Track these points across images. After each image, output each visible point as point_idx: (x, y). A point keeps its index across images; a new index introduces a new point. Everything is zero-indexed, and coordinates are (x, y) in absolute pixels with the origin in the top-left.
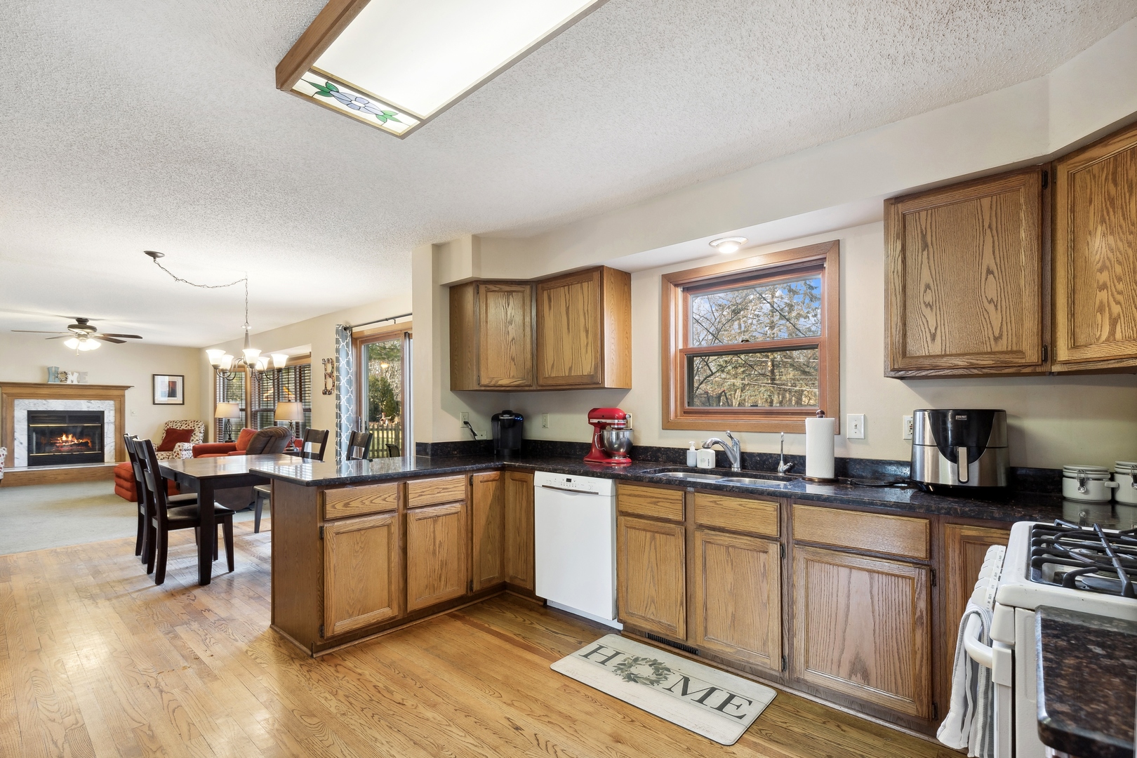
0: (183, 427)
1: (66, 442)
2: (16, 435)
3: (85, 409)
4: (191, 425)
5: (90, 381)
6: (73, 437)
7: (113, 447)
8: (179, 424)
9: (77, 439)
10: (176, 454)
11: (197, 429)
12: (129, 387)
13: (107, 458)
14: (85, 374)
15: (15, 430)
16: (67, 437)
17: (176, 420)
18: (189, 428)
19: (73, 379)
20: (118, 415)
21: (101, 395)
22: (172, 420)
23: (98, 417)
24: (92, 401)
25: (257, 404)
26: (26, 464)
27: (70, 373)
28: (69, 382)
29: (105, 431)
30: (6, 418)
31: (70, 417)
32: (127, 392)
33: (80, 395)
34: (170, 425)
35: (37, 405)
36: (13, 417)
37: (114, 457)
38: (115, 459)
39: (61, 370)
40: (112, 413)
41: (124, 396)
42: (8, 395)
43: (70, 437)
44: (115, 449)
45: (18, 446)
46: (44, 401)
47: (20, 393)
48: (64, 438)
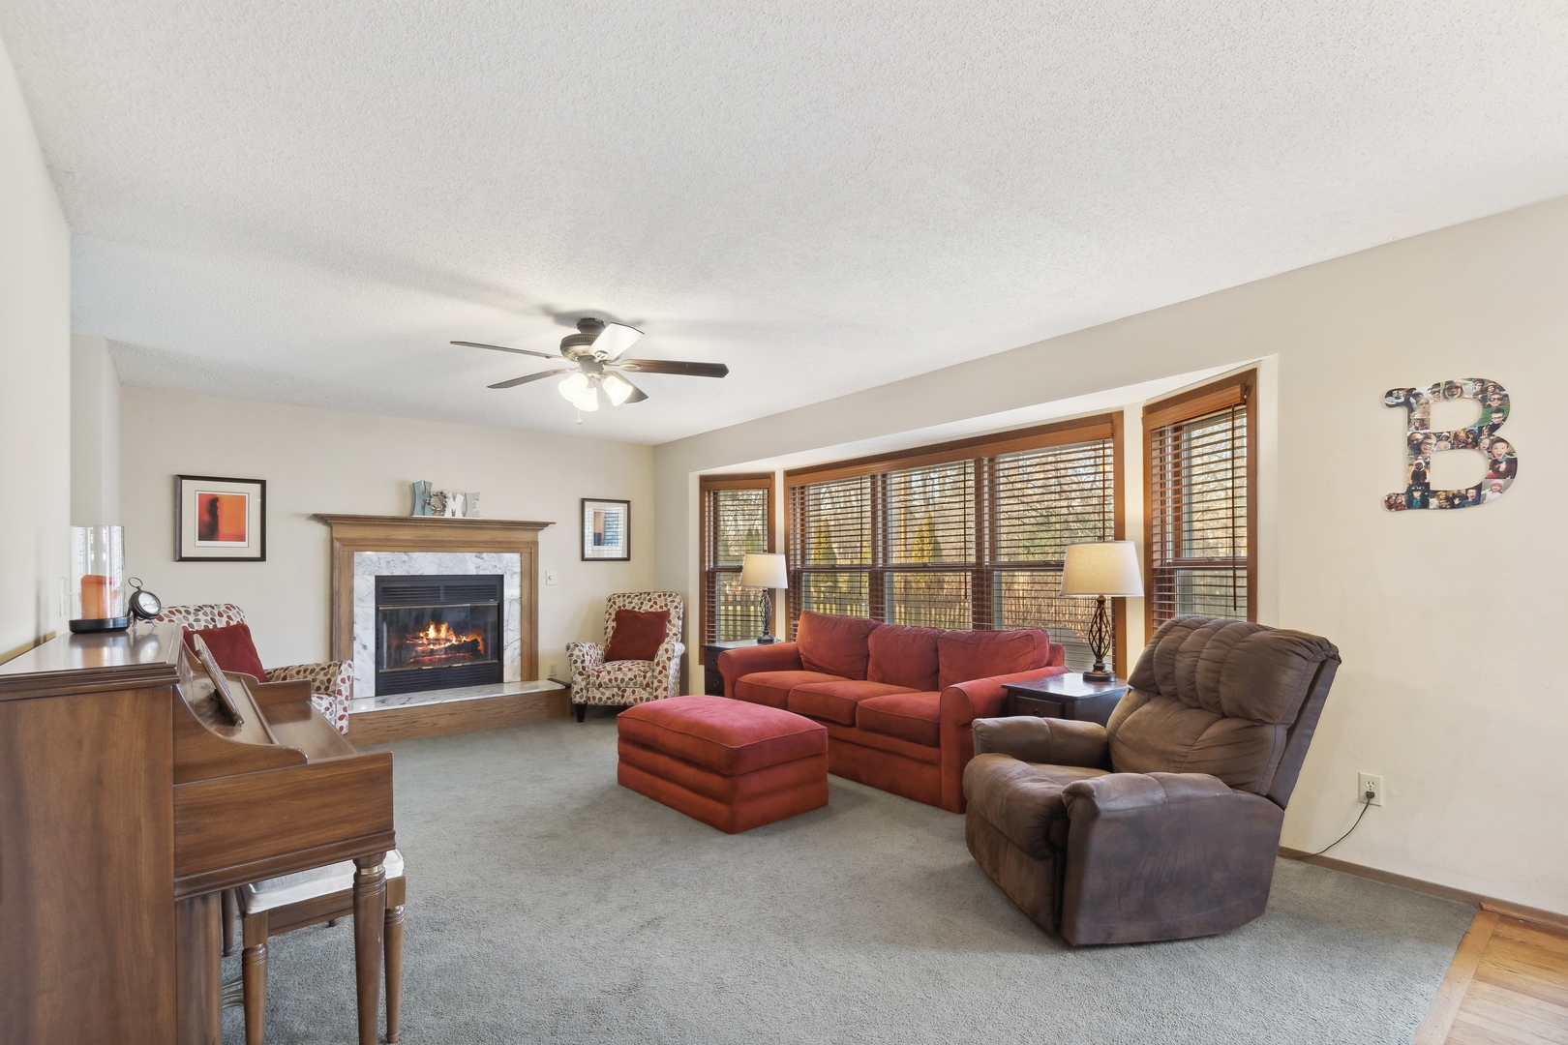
0: (646, 607)
1: (437, 641)
2: (358, 629)
3: (472, 571)
4: (661, 602)
5: (484, 512)
6: (448, 630)
7: (518, 651)
8: (636, 600)
9: (457, 636)
10: (660, 668)
11: (672, 611)
12: (545, 525)
13: (507, 676)
14: (476, 497)
15: (355, 619)
16: (438, 630)
17: (627, 591)
18: (656, 609)
19: (455, 509)
20: (527, 583)
21: (500, 542)
22: (620, 592)
23: (493, 586)
24: (484, 555)
25: (799, 557)
26: (372, 692)
27: (450, 495)
28: (448, 515)
29: (505, 618)
30: (339, 594)
31: (446, 588)
32: (543, 536)
33: (465, 542)
34: (619, 603)
35: (392, 564)
36: (352, 591)
37: (519, 671)
38: (522, 675)
39: (435, 489)
40: (517, 580)
41: (536, 543)
42: (344, 542)
43: (444, 628)
44: (522, 655)
45: (359, 653)
46: (404, 557)
47: (363, 539)
48: (432, 633)
